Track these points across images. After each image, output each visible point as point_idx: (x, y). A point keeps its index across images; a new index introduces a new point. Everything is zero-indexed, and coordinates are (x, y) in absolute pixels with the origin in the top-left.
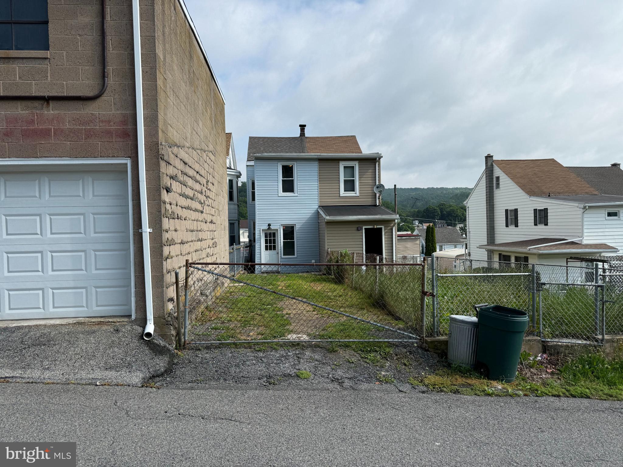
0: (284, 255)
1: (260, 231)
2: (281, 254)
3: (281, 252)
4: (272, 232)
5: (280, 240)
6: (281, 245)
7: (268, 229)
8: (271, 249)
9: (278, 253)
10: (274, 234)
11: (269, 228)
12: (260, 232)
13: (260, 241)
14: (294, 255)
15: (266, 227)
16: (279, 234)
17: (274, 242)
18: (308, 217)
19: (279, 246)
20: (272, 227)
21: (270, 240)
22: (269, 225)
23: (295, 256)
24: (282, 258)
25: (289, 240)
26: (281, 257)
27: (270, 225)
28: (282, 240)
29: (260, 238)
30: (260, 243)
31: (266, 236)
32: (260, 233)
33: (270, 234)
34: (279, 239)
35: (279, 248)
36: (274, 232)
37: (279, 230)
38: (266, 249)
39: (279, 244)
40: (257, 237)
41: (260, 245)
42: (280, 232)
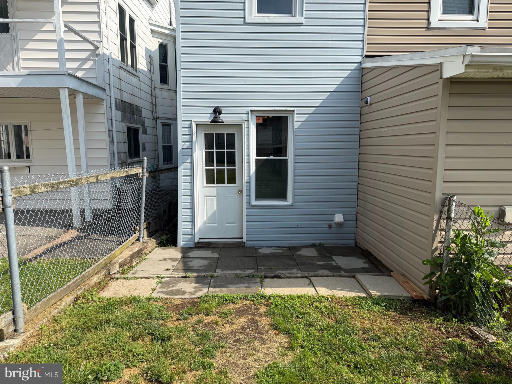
0: (258, 196)
1: (190, 127)
2: (249, 196)
3: (249, 189)
4: (225, 131)
5: (249, 155)
6: (249, 169)
7: (212, 121)
8: (221, 181)
9: (241, 192)
10: (231, 137)
11: (215, 121)
12: (191, 131)
13: (192, 156)
14: (284, 196)
15: (207, 118)
16: (245, 139)
17: (232, 161)
18: (332, 88)
19: (245, 173)
20: (225, 118)
21: (220, 156)
22: (217, 111)
23: (289, 201)
24: (251, 207)
25: (272, 157)
26: (249, 202)
27: (220, 113)
28: (253, 157)
29: (192, 149)
30: (192, 163)
31: (209, 145)
32: (191, 135)
33: (220, 137)
34: (245, 152)
35: (245, 179)
36: (230, 131)
37: (245, 126)
38: (210, 180)
39: (245, 166)
40: (181, 144)
41: (192, 169)
42: (248, 131)
